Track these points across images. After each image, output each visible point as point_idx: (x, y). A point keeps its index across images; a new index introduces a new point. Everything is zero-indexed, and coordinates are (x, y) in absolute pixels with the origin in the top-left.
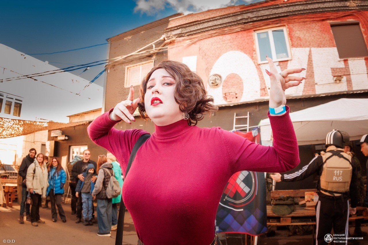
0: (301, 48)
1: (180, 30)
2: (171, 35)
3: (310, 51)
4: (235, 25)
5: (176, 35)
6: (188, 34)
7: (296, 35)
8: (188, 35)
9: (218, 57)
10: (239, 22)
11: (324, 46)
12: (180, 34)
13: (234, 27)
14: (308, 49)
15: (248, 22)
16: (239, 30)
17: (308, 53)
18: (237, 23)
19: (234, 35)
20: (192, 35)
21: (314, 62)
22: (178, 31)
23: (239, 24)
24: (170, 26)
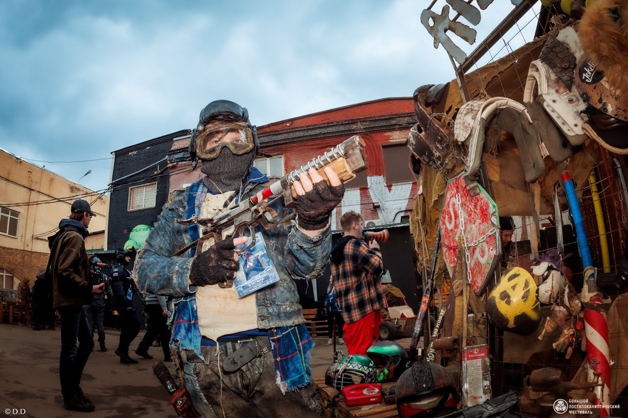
1: (182, 153)
2: (174, 159)
5: (178, 158)
12: (182, 158)
22: (180, 155)
24: (173, 148)
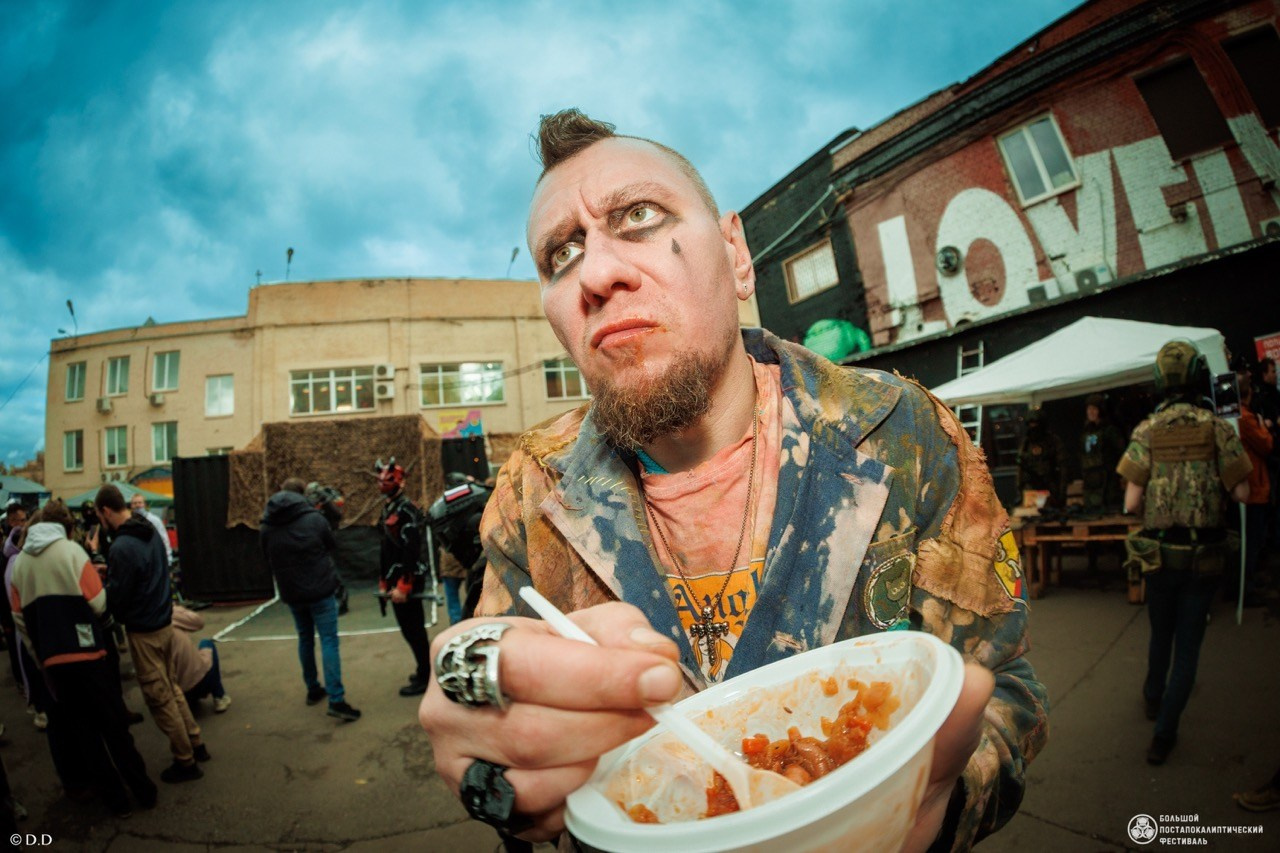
0: (1093, 156)
1: (858, 169)
3: (1112, 158)
4: (954, 134)
5: (851, 183)
6: (874, 174)
7: (1077, 126)
8: (876, 177)
9: (941, 210)
10: (960, 126)
11: (1137, 138)
12: (859, 177)
13: (955, 139)
14: (1105, 154)
15: (977, 122)
16: (963, 142)
17: (1108, 162)
18: (956, 128)
19: (959, 157)
20: (881, 174)
21: (1125, 182)
22: (854, 174)
23: (961, 130)
24: (836, 166)
